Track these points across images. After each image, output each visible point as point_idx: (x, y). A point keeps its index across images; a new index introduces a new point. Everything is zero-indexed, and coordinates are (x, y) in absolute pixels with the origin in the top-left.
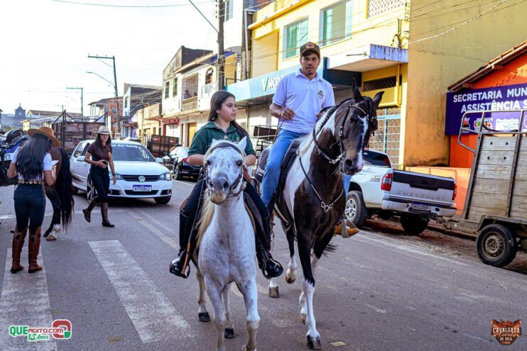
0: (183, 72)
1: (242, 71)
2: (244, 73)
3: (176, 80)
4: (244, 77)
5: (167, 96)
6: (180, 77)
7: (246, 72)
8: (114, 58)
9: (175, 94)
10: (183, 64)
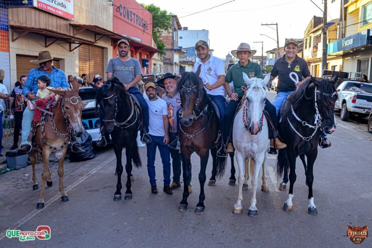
0: (314, 32)
1: (339, 34)
2: (341, 35)
3: (311, 37)
4: (341, 37)
5: (306, 48)
6: (313, 35)
7: (342, 34)
8: (277, 24)
9: (310, 46)
10: (314, 27)
